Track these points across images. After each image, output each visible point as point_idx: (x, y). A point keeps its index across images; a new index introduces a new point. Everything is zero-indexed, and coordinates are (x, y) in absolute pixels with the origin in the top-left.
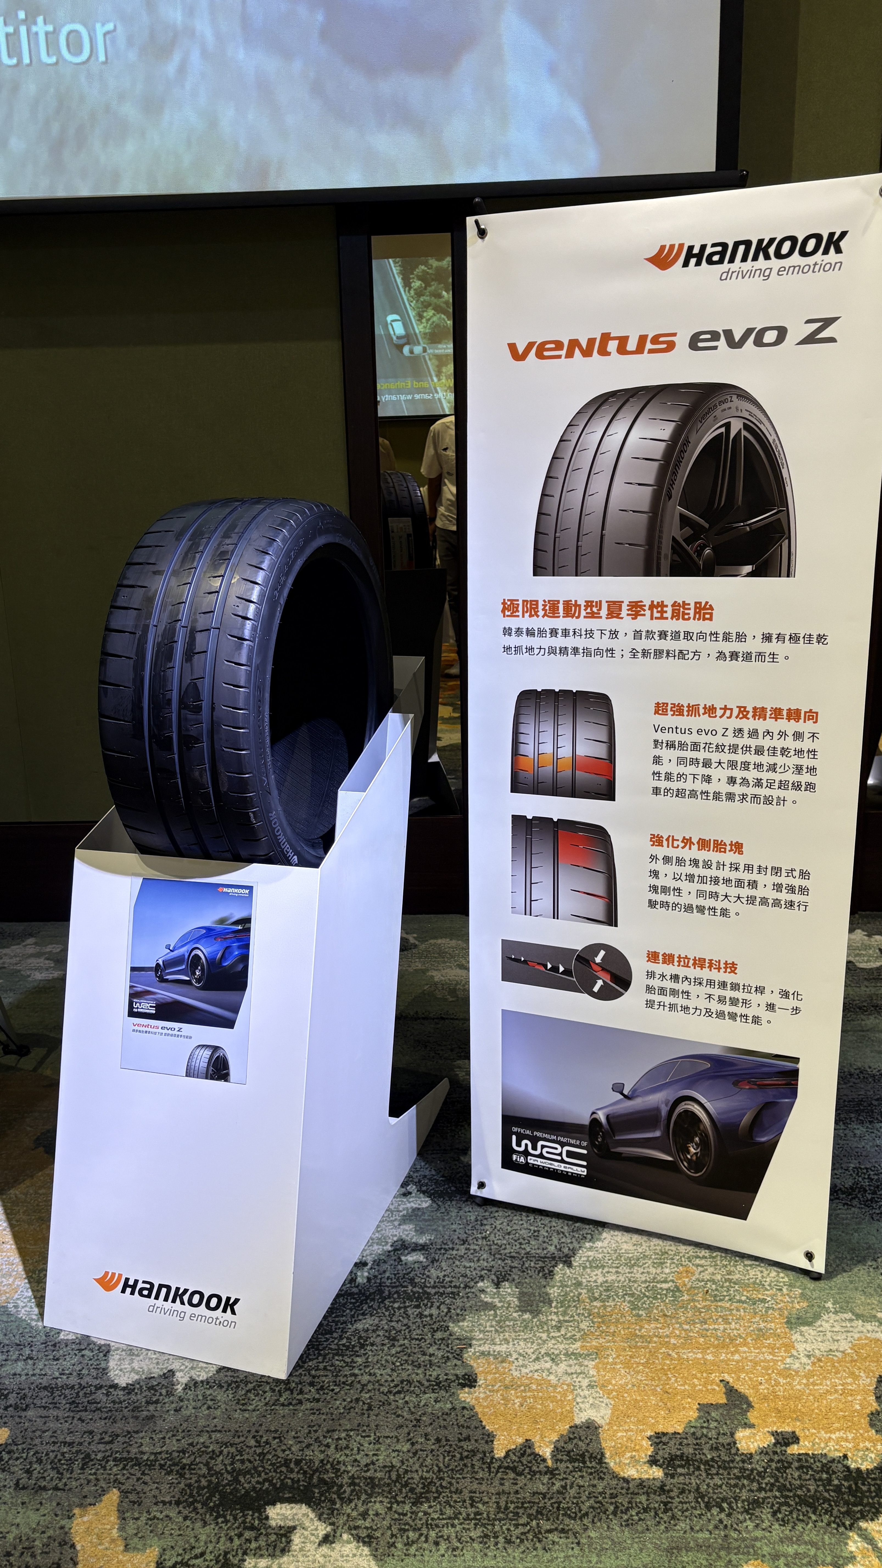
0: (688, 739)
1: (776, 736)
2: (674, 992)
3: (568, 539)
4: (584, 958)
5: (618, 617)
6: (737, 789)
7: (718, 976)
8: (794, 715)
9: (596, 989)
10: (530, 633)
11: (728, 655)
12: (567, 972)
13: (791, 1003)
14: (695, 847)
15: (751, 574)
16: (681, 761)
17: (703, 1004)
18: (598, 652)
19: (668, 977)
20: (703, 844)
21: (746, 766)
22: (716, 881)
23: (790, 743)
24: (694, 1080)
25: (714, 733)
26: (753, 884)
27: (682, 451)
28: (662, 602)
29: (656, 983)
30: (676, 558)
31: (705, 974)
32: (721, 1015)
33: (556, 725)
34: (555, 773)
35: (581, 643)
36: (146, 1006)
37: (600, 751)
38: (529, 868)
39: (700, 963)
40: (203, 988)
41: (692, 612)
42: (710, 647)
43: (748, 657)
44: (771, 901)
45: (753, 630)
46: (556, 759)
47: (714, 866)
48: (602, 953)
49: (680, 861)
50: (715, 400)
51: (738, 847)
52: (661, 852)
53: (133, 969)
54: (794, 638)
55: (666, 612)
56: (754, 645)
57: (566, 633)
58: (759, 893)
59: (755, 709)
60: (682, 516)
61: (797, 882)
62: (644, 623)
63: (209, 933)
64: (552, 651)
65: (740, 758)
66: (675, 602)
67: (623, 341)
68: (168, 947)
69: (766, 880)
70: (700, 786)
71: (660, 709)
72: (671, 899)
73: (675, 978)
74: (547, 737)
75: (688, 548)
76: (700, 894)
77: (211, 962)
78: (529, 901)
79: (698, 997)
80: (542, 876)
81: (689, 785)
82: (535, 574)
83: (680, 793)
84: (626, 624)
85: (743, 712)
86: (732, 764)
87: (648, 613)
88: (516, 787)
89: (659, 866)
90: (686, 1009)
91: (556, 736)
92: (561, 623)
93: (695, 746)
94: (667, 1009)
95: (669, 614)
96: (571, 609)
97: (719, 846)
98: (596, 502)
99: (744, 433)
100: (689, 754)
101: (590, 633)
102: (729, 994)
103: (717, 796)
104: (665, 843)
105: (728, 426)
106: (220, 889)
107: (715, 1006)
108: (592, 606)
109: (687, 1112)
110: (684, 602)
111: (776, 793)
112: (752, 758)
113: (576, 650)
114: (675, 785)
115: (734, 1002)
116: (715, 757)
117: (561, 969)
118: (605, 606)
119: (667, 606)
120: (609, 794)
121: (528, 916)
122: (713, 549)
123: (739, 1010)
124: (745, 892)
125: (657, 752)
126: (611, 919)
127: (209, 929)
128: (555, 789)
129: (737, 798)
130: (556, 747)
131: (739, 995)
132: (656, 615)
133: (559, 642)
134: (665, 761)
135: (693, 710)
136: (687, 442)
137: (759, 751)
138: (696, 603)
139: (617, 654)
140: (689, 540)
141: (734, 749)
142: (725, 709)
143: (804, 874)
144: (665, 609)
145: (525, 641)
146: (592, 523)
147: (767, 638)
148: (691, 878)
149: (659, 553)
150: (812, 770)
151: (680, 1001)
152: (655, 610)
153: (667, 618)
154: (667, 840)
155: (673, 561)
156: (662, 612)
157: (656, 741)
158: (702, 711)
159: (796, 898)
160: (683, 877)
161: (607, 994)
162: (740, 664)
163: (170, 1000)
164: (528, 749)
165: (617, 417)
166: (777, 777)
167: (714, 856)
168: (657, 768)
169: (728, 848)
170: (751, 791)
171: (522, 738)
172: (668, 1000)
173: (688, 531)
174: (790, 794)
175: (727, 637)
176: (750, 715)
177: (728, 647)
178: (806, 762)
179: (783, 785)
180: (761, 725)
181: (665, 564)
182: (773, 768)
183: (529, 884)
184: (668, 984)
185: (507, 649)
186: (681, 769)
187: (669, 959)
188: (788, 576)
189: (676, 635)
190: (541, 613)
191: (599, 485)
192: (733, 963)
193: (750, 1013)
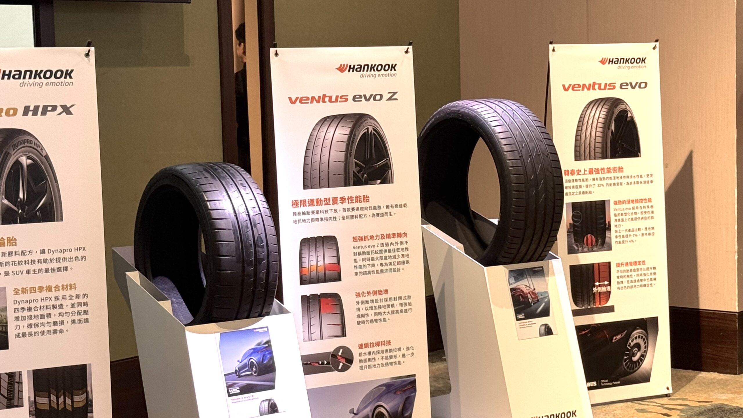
0: (365, 250)
1: (394, 244)
2: (370, 360)
3: (316, 174)
4: (334, 355)
5: (337, 204)
6: (384, 268)
7: (384, 348)
8: (399, 235)
9: (340, 368)
10: (304, 213)
11: (376, 215)
12: (328, 363)
13: (410, 352)
14: (372, 295)
15: (380, 183)
16: (364, 260)
17: (380, 362)
18: (330, 219)
19: (367, 354)
20: (375, 293)
21: (386, 258)
22: (380, 307)
23: (399, 246)
24: (379, 398)
25: (374, 246)
26: (393, 306)
27: (353, 139)
28: (352, 196)
29: (363, 358)
30: (355, 178)
31: (380, 348)
32: (387, 364)
33: (317, 251)
34: (318, 272)
35: (323, 216)
36: (235, 390)
37: (334, 260)
38: (309, 318)
39: (378, 344)
40: (258, 375)
41: (362, 199)
42: (369, 213)
43: (382, 215)
44: (399, 311)
45: (383, 205)
46: (317, 267)
47: (379, 302)
48: (341, 350)
49: (367, 302)
50: (363, 120)
51: (386, 291)
52: (360, 299)
53: (225, 375)
54: (396, 206)
55: (353, 200)
56: (384, 210)
57: (317, 212)
58: (395, 309)
59: (387, 235)
60: (355, 163)
61: (407, 301)
62: (346, 205)
63: (255, 351)
64: (313, 220)
65: (383, 255)
66: (356, 196)
67: (330, 97)
68: (238, 361)
69: (397, 303)
70: (371, 269)
71: (355, 239)
72: (365, 319)
73: (370, 353)
74: (313, 258)
75: (359, 175)
76: (375, 314)
77: (259, 363)
78: (310, 333)
79: (379, 359)
80: (315, 321)
81: (367, 269)
82: (304, 189)
83: (365, 273)
84: (340, 206)
85: (383, 236)
86: (381, 258)
87: (347, 201)
88: (302, 282)
89: (360, 306)
90: (374, 366)
91: (317, 257)
92: (315, 208)
93: (368, 253)
94: (368, 368)
95: (354, 201)
96: (319, 202)
97: (380, 292)
98: (325, 159)
99: (373, 131)
100: (366, 256)
101: (327, 211)
102: (389, 354)
103: (377, 272)
104: (361, 295)
105: (368, 129)
106: (255, 331)
107: (385, 361)
108: (327, 200)
109: (379, 412)
110: (359, 196)
111: (397, 267)
112: (388, 254)
113: (322, 219)
114: (363, 270)
115: (391, 357)
116: (375, 256)
117: (325, 362)
118: (331, 200)
119: (353, 198)
120: (339, 279)
121: (310, 342)
122: (367, 175)
123: (393, 360)
124: (391, 309)
125: (355, 257)
126: (344, 334)
127: (254, 349)
128: (318, 281)
129: (384, 271)
130: (317, 261)
131: (393, 354)
132: (350, 201)
133: (315, 216)
134: (358, 261)
135: (366, 238)
136: (355, 135)
137: (390, 251)
138: (363, 196)
139: (337, 219)
140: (359, 172)
141: (381, 251)
142: (377, 236)
143: (409, 297)
144: (353, 199)
145: (302, 217)
146: (324, 167)
147: (388, 207)
148: (371, 308)
149: (349, 178)
150: (407, 256)
151: (372, 363)
152: (349, 200)
153: (354, 203)
154: (362, 294)
155: (354, 180)
156: (352, 200)
157: (354, 253)
158: (369, 238)
159: (408, 307)
160: (369, 309)
161: (345, 368)
162: (380, 218)
163: (245, 384)
164: (306, 265)
165: (330, 126)
166: (396, 260)
167: (378, 297)
168: (356, 264)
169: (383, 292)
170: (388, 267)
171: (303, 260)
172: (368, 364)
173: (358, 168)
174: (401, 266)
175: (375, 208)
176: (385, 237)
177: (375, 212)
178: (405, 253)
179: (399, 263)
180: (389, 241)
181: (352, 182)
182: (395, 257)
183: (310, 326)
184: (367, 357)
185: (295, 222)
186: (364, 263)
187: (366, 345)
188: (392, 183)
189: (358, 209)
190: (307, 205)
191: (326, 152)
192: (389, 341)
193: (397, 360)
